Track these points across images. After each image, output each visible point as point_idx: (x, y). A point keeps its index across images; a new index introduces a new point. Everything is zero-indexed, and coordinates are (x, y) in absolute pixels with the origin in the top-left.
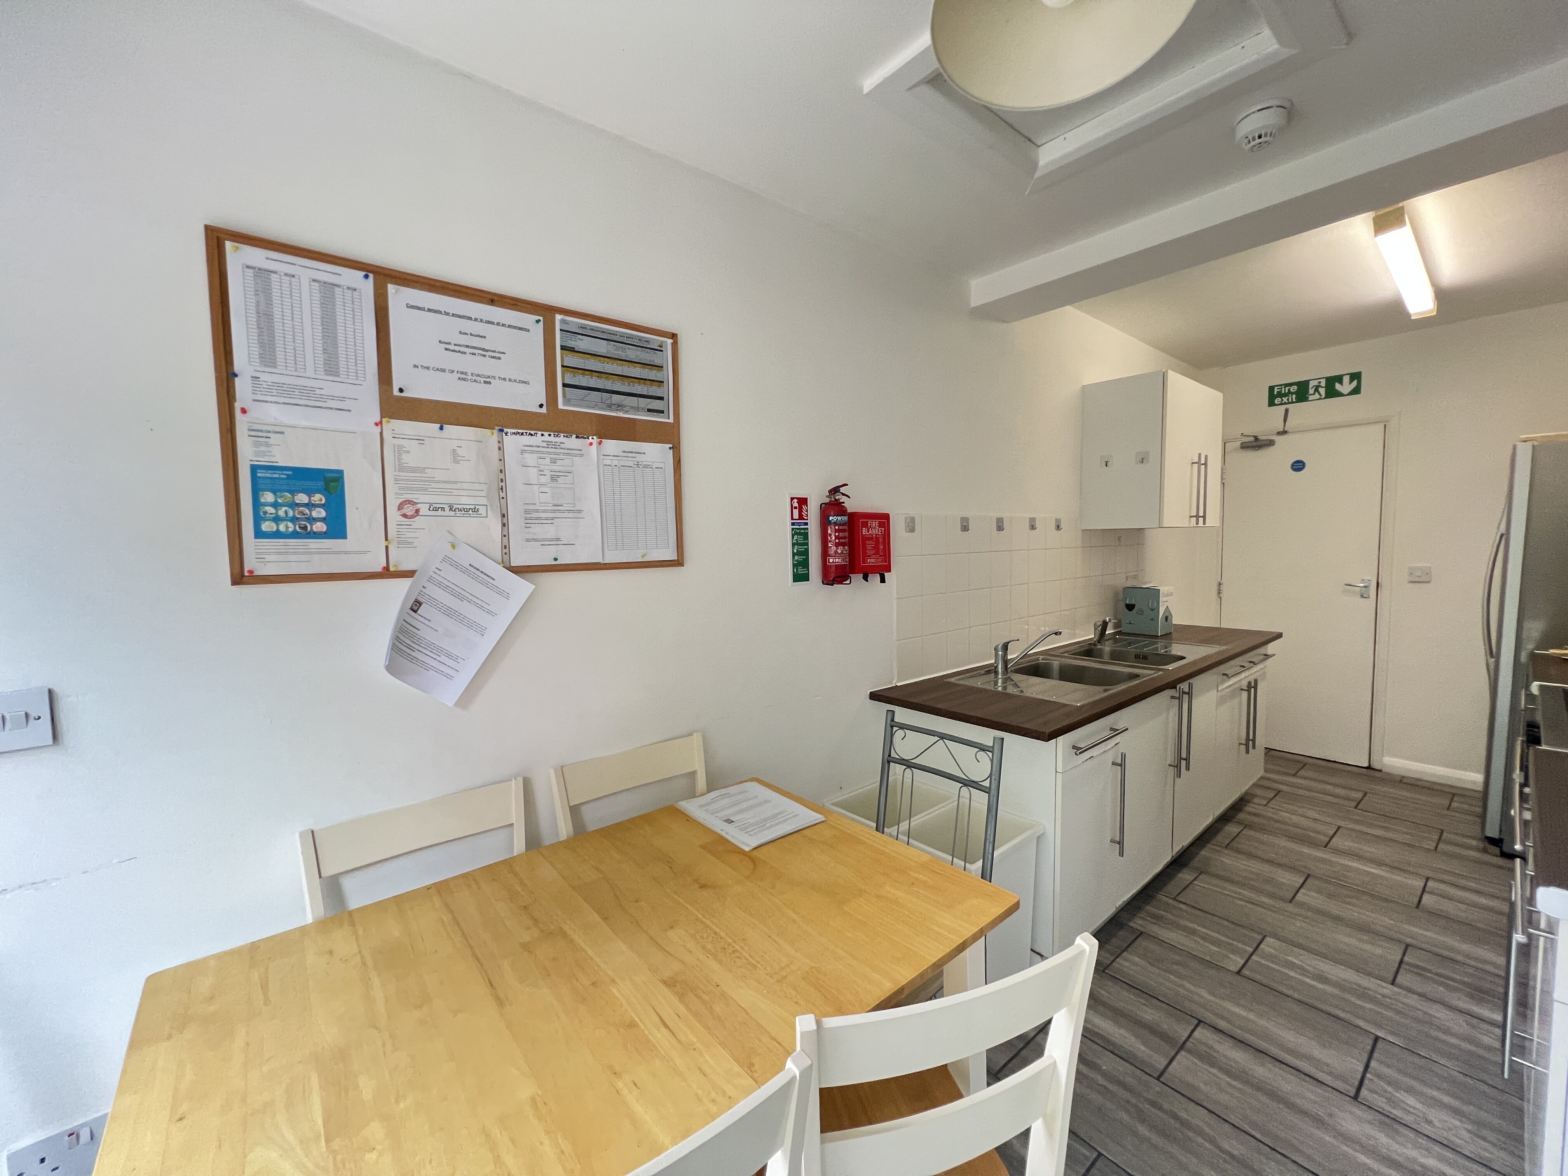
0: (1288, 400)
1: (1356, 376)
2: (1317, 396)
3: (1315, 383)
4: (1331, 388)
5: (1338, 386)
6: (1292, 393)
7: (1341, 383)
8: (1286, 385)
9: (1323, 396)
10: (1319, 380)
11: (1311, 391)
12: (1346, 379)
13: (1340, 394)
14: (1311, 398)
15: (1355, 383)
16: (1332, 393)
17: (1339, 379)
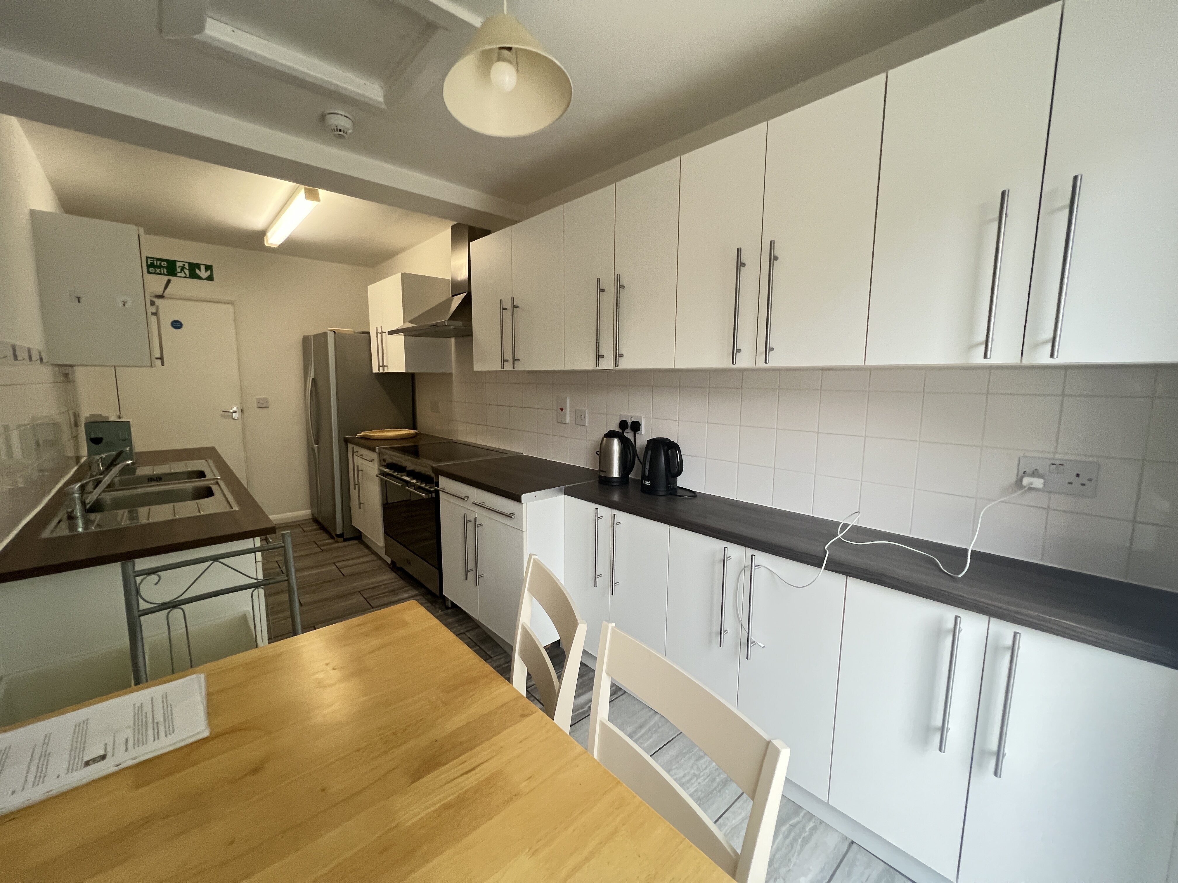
0: (160, 271)
1: (208, 268)
2: (183, 275)
3: (181, 264)
4: (193, 271)
5: (197, 271)
6: (164, 267)
7: (200, 270)
8: (158, 259)
9: (188, 276)
10: (185, 263)
11: (179, 270)
12: (203, 268)
13: (199, 277)
14: (179, 274)
15: (209, 272)
16: (194, 275)
17: (198, 266)
